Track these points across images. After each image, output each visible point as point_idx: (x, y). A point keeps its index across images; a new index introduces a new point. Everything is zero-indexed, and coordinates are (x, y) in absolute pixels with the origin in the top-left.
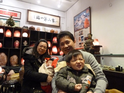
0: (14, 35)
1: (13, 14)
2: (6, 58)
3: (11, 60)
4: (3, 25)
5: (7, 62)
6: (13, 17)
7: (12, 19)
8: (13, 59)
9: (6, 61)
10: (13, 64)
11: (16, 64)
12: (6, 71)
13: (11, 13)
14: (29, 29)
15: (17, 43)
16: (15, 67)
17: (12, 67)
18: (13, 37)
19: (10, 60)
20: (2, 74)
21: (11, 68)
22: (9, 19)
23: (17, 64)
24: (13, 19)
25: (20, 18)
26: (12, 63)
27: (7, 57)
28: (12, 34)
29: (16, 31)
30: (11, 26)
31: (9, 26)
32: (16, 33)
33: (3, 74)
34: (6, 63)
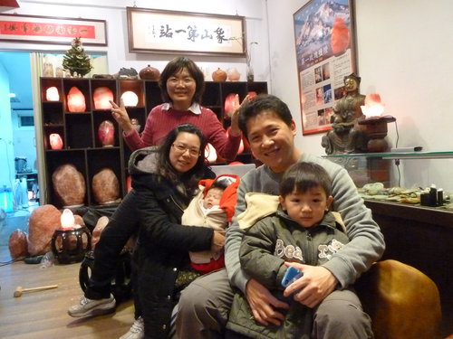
0: (96, 103)
1: (82, 29)
2: (82, 181)
3: (97, 186)
4: (55, 76)
5: (86, 194)
6: (83, 40)
7: (80, 48)
8: (103, 183)
9: (81, 190)
10: (104, 199)
11: (113, 197)
12: (87, 220)
13: (73, 26)
14: (139, 78)
15: (107, 131)
16: (112, 206)
18: (91, 112)
19: (93, 187)
20: (75, 230)
21: (101, 210)
22: (70, 53)
23: (117, 198)
24: (83, 50)
25: (106, 41)
26: (101, 194)
27: (82, 177)
28: (89, 101)
29: (99, 91)
30: (80, 76)
31: (75, 74)
32: (100, 97)
33: (79, 230)
34: (83, 196)
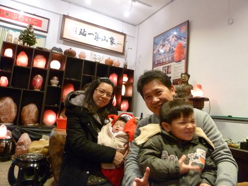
0: (34, 63)
1: (34, 20)
2: (15, 108)
3: (25, 113)
4: (13, 42)
5: (16, 117)
6: (34, 27)
7: (32, 30)
8: (29, 112)
9: (14, 114)
10: (27, 122)
11: (33, 122)
12: (14, 134)
14: (63, 54)
15: (38, 81)
16: (32, 127)
17: (25, 127)
18: (31, 68)
19: (22, 113)
21: (23, 129)
22: (25, 31)
23: (36, 123)
24: (33, 32)
25: (48, 30)
26: (27, 119)
28: (30, 61)
29: (38, 57)
30: (28, 46)
31: (26, 44)
32: (38, 60)
33: (8, 140)
34: (14, 118)
